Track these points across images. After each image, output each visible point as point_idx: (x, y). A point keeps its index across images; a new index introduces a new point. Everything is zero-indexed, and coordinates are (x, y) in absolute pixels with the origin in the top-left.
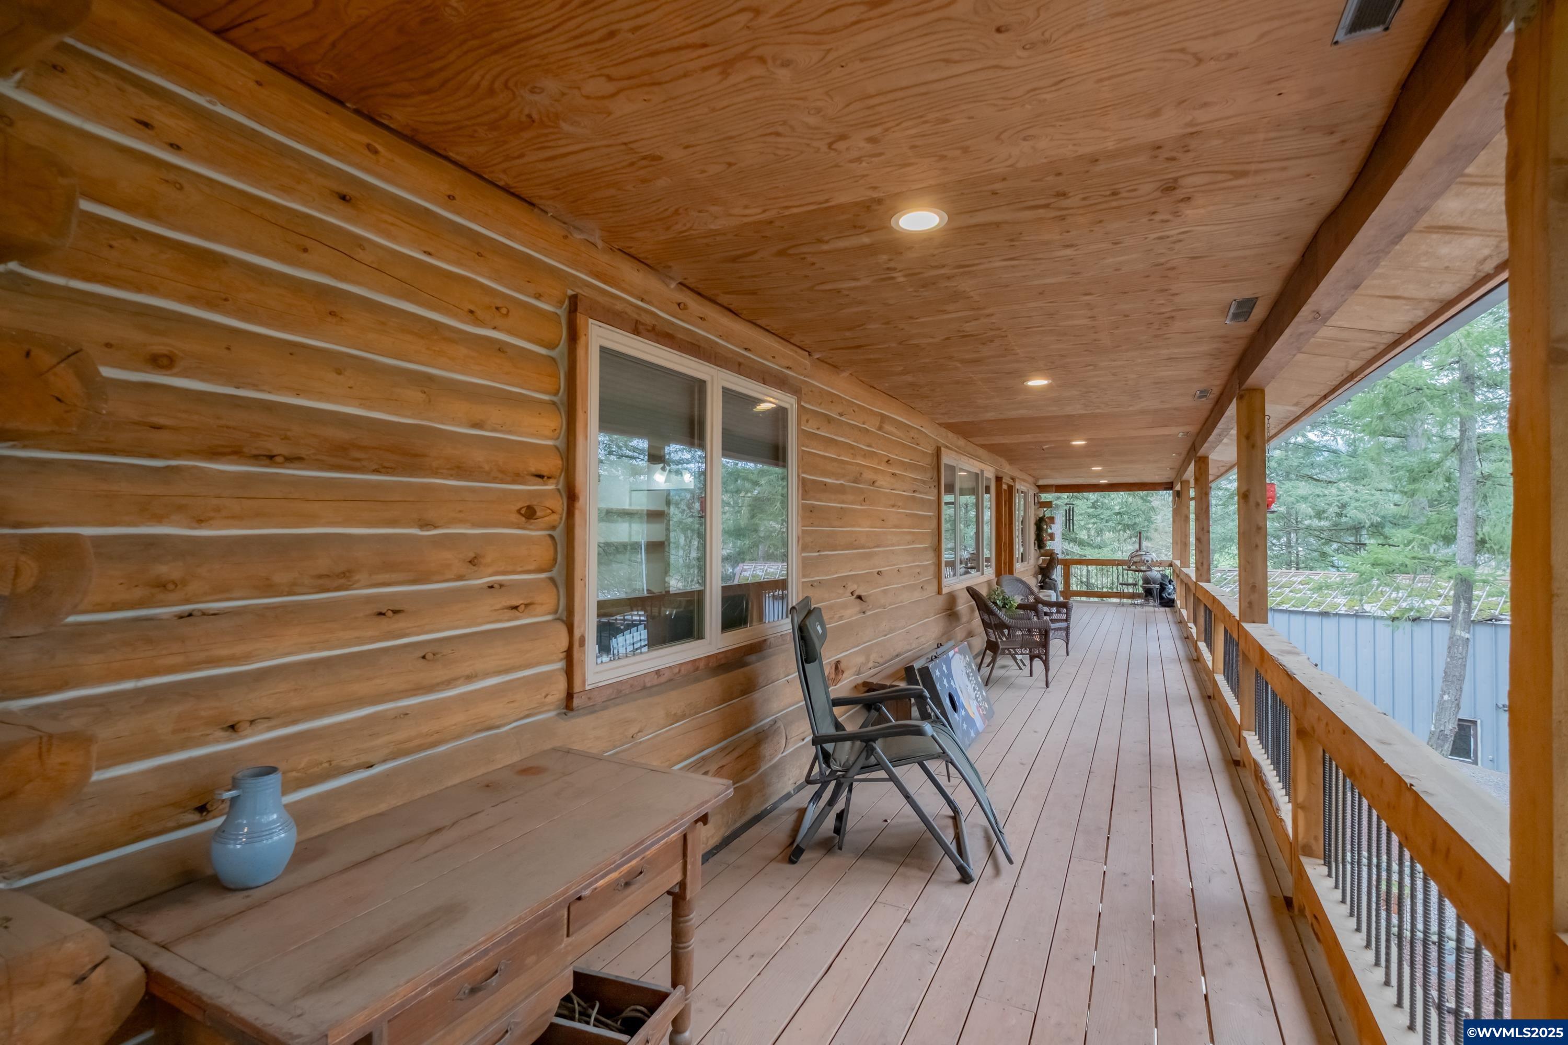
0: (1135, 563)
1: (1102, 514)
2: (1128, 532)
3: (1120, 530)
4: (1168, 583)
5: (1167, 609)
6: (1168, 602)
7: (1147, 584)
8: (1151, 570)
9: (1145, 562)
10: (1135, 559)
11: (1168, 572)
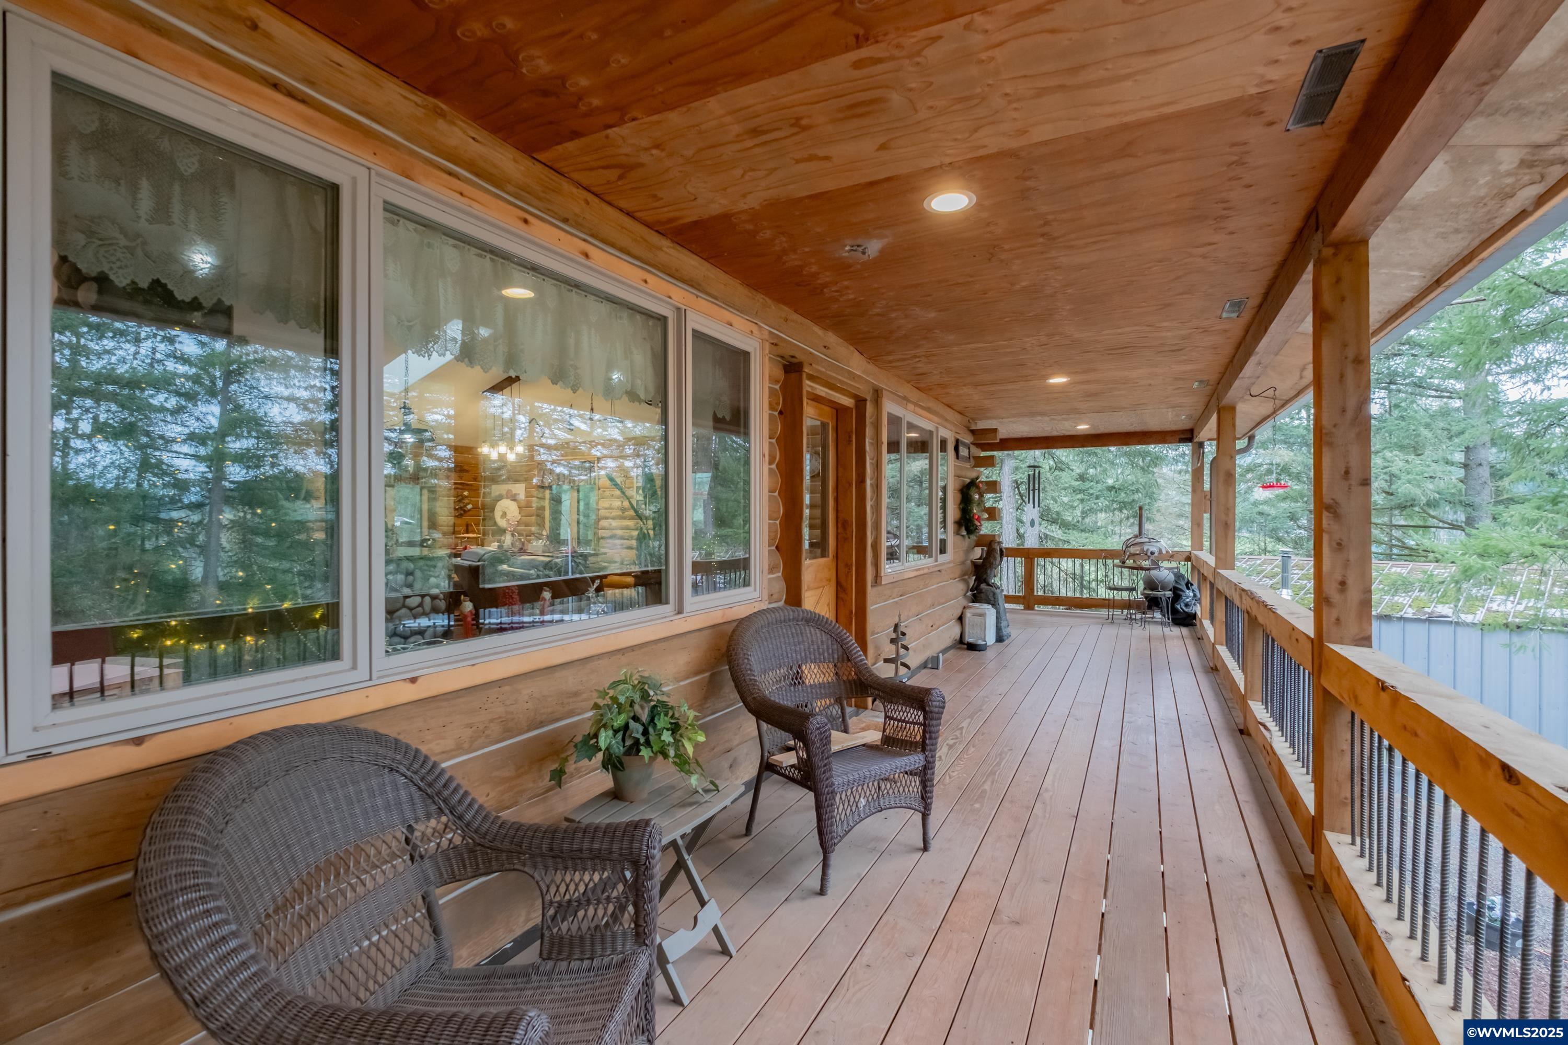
0: (1132, 555)
1: (1091, 488)
2: (1125, 511)
3: (1115, 509)
4: (1184, 588)
5: (1185, 631)
6: (1185, 619)
7: (1152, 590)
8: (1159, 567)
9: (1148, 555)
10: (1133, 550)
11: (1185, 569)
